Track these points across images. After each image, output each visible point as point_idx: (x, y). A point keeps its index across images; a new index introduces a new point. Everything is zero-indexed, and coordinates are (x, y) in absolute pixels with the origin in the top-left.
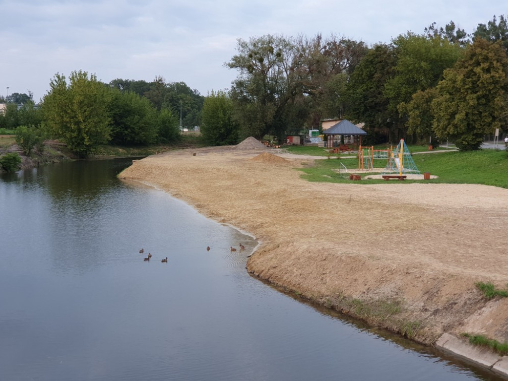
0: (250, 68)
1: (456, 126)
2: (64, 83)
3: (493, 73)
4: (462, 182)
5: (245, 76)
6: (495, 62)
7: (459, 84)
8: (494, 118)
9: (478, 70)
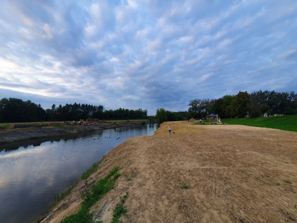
0: (192, 105)
1: (236, 112)
2: (159, 110)
3: (245, 99)
4: (233, 124)
5: (191, 107)
6: (245, 96)
7: (235, 102)
8: (247, 110)
9: (240, 98)
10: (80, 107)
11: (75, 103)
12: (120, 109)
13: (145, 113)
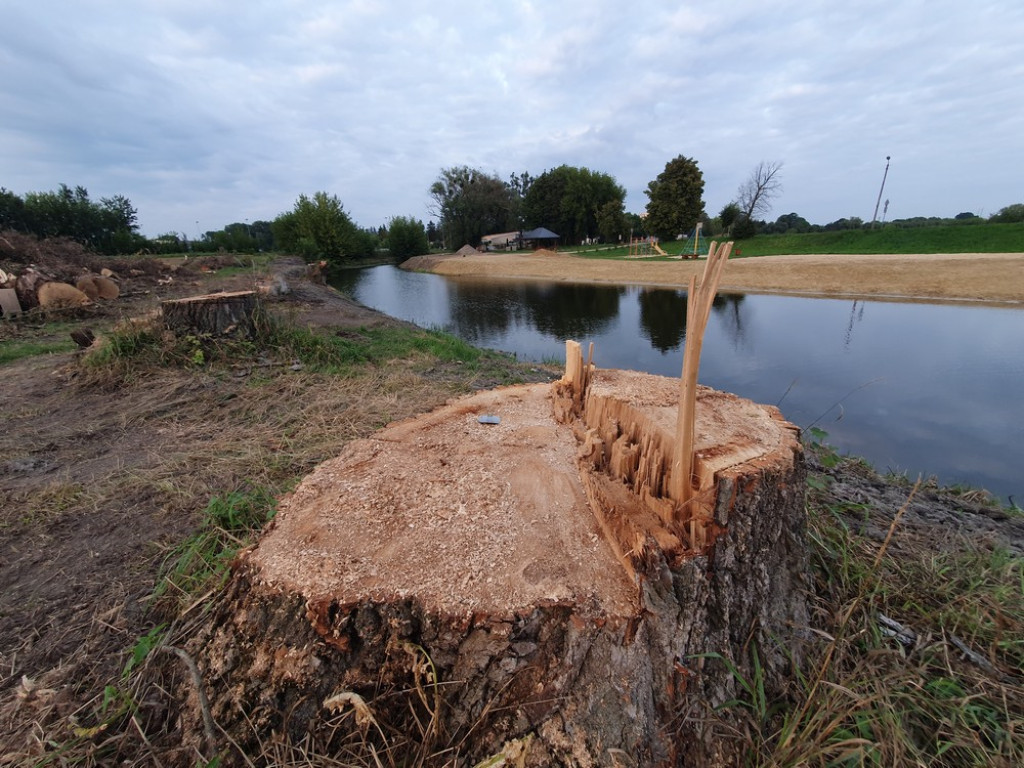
2: (310, 203)
13: (119, 217)
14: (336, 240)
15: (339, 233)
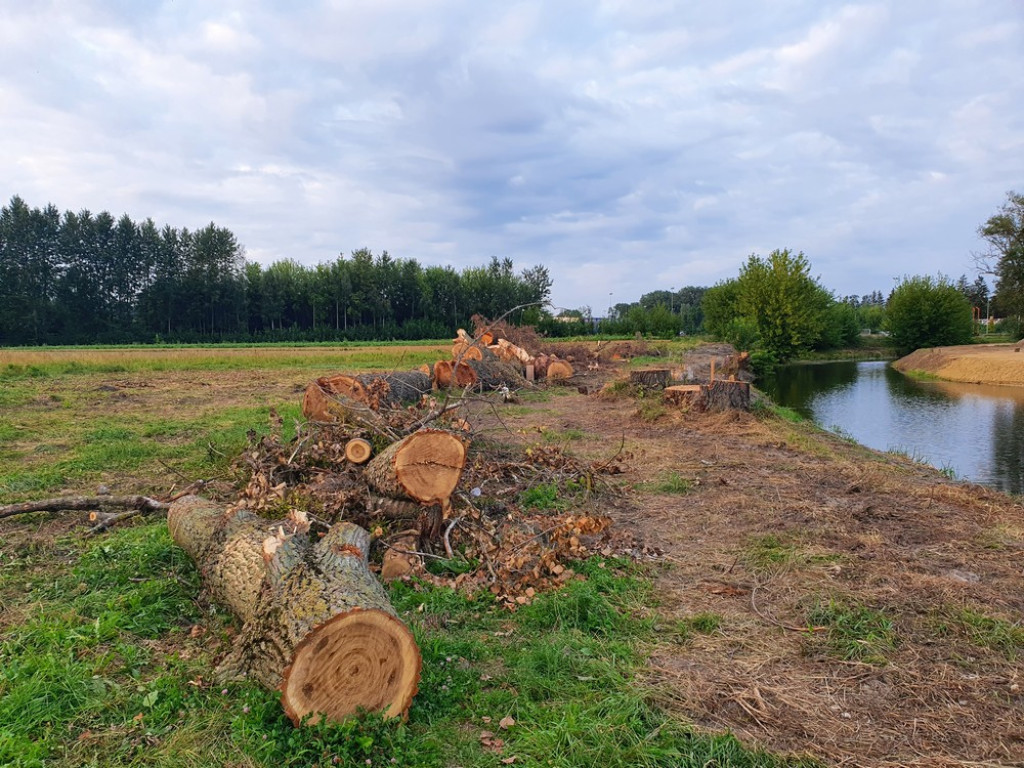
2: (762, 267)
10: (52, 232)
11: (17, 203)
12: (363, 257)
13: (534, 291)
14: (789, 321)
15: (796, 310)
